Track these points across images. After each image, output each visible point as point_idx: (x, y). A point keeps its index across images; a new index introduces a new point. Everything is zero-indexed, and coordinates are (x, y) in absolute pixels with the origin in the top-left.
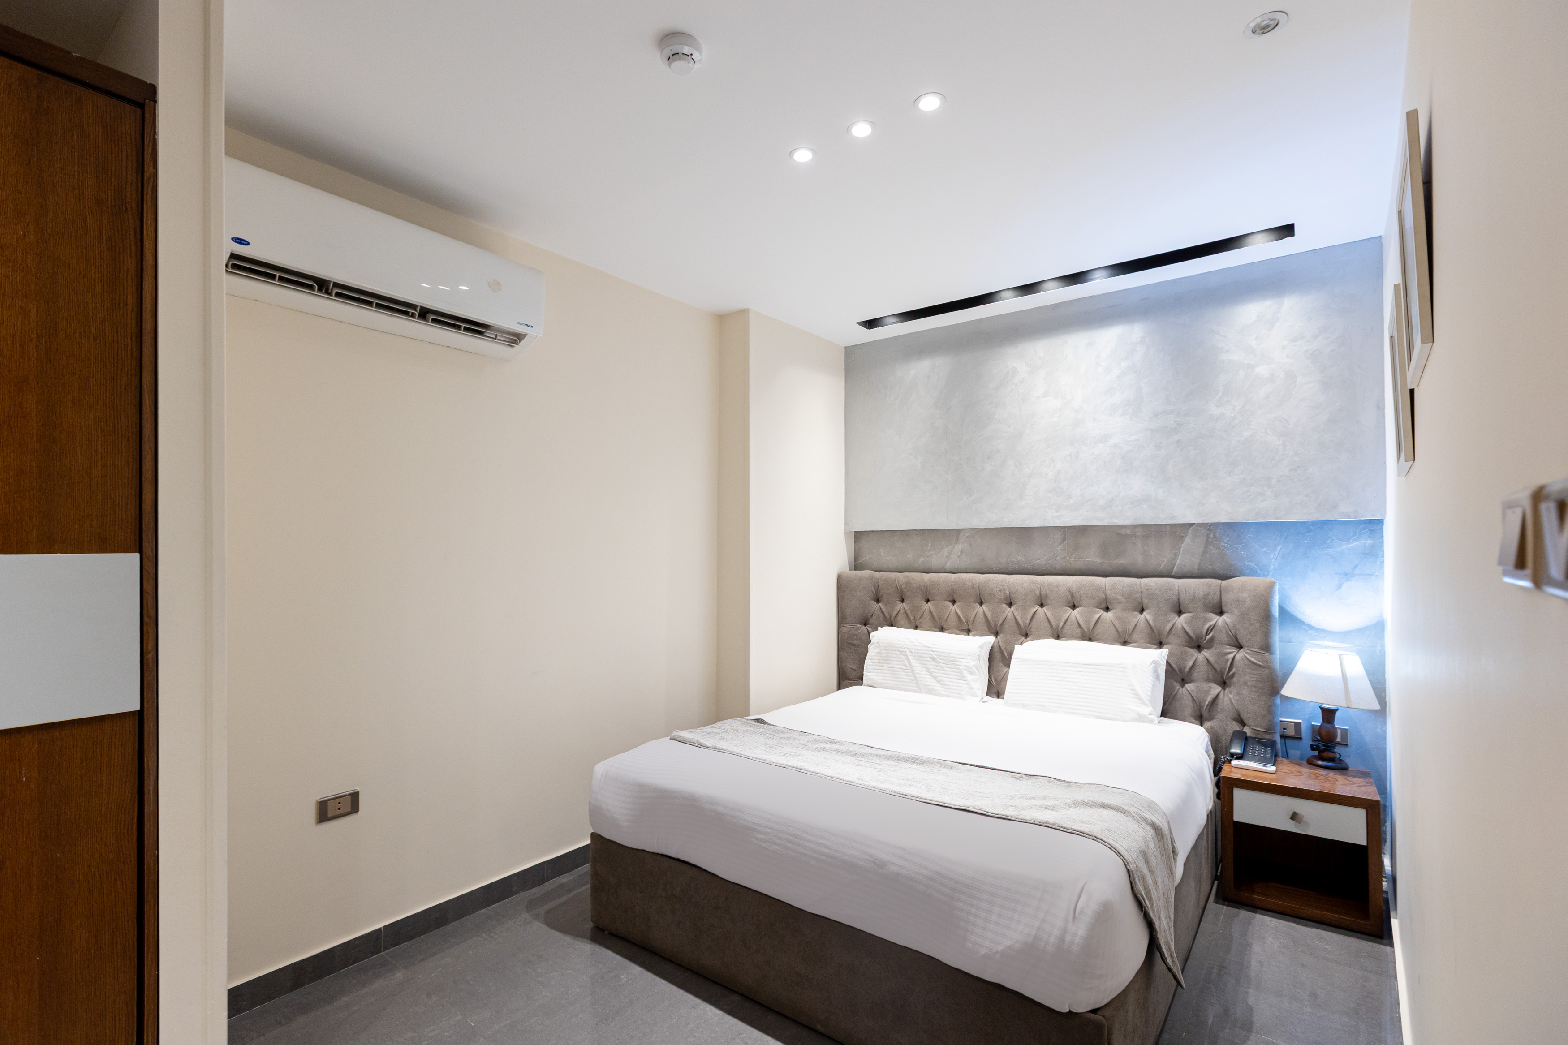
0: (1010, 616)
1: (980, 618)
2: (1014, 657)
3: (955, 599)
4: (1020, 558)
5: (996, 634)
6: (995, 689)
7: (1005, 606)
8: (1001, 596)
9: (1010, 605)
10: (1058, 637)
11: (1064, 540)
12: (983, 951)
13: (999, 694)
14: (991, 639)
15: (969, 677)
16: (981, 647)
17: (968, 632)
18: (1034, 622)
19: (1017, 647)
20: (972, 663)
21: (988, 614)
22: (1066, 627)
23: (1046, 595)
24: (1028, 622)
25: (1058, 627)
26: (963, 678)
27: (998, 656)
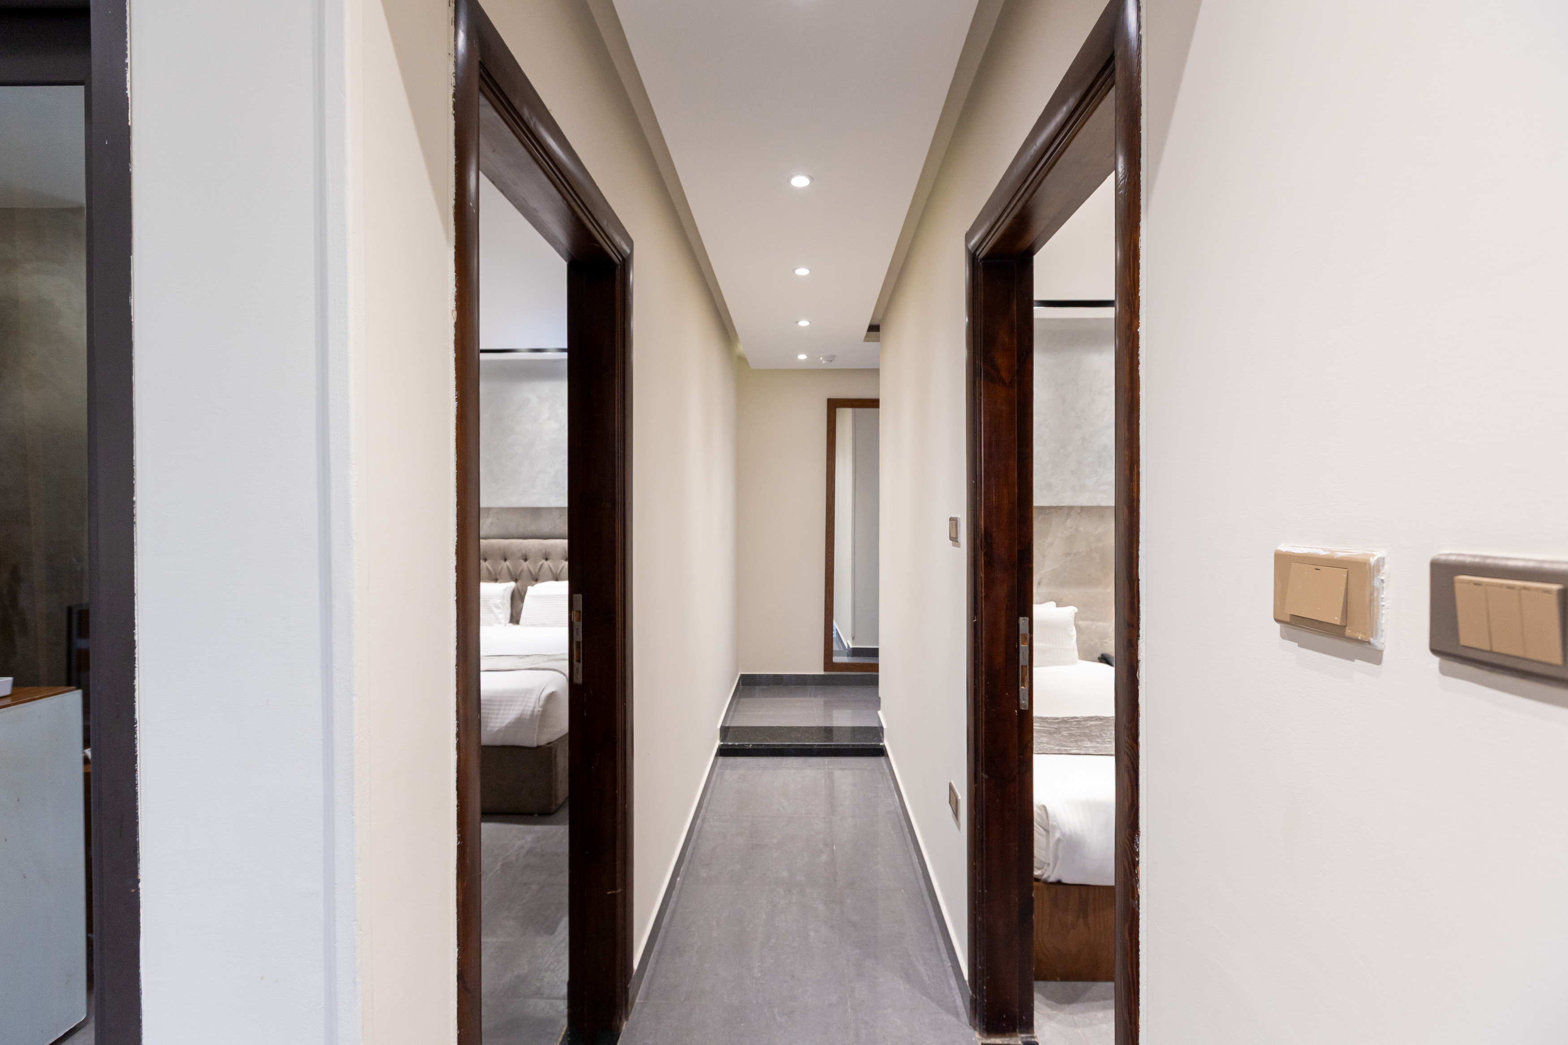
0: (525, 568)
1: (505, 570)
2: (527, 594)
3: (487, 557)
4: (532, 528)
5: (516, 581)
6: (515, 619)
7: (522, 561)
8: (519, 554)
9: (526, 560)
10: (557, 580)
11: (561, 516)
12: (496, 729)
13: (517, 622)
14: (512, 584)
15: (496, 611)
16: (505, 590)
17: (496, 580)
18: (541, 571)
19: (529, 588)
20: (498, 601)
21: (511, 568)
22: (562, 573)
23: (550, 553)
24: (537, 571)
25: (556, 573)
26: (492, 612)
27: (517, 596)
